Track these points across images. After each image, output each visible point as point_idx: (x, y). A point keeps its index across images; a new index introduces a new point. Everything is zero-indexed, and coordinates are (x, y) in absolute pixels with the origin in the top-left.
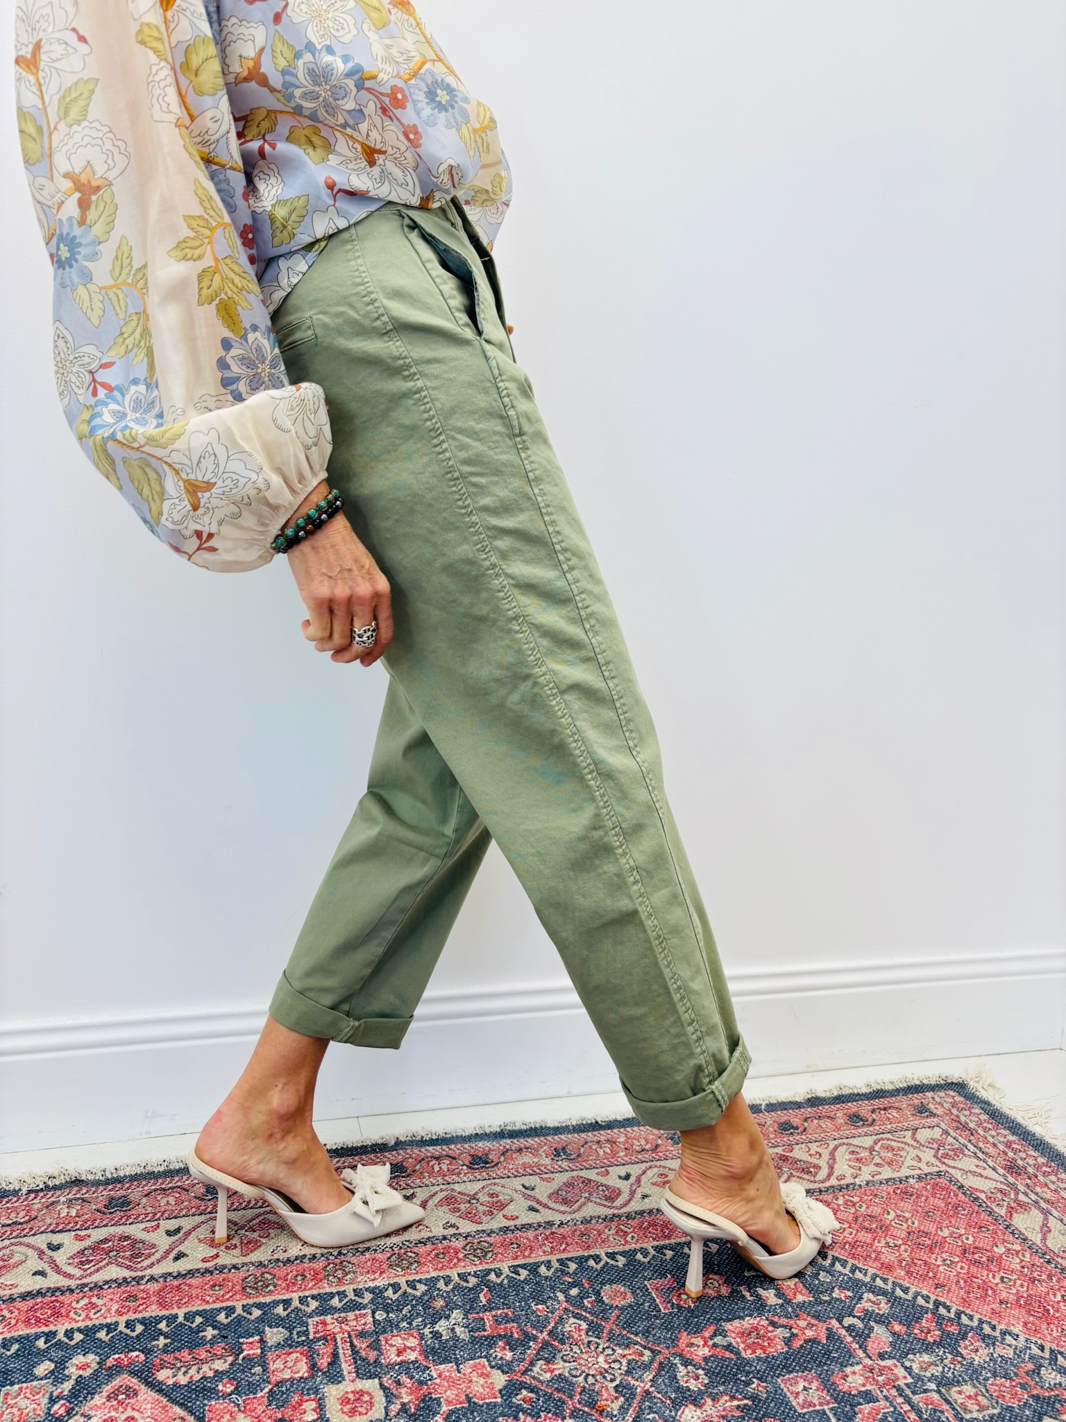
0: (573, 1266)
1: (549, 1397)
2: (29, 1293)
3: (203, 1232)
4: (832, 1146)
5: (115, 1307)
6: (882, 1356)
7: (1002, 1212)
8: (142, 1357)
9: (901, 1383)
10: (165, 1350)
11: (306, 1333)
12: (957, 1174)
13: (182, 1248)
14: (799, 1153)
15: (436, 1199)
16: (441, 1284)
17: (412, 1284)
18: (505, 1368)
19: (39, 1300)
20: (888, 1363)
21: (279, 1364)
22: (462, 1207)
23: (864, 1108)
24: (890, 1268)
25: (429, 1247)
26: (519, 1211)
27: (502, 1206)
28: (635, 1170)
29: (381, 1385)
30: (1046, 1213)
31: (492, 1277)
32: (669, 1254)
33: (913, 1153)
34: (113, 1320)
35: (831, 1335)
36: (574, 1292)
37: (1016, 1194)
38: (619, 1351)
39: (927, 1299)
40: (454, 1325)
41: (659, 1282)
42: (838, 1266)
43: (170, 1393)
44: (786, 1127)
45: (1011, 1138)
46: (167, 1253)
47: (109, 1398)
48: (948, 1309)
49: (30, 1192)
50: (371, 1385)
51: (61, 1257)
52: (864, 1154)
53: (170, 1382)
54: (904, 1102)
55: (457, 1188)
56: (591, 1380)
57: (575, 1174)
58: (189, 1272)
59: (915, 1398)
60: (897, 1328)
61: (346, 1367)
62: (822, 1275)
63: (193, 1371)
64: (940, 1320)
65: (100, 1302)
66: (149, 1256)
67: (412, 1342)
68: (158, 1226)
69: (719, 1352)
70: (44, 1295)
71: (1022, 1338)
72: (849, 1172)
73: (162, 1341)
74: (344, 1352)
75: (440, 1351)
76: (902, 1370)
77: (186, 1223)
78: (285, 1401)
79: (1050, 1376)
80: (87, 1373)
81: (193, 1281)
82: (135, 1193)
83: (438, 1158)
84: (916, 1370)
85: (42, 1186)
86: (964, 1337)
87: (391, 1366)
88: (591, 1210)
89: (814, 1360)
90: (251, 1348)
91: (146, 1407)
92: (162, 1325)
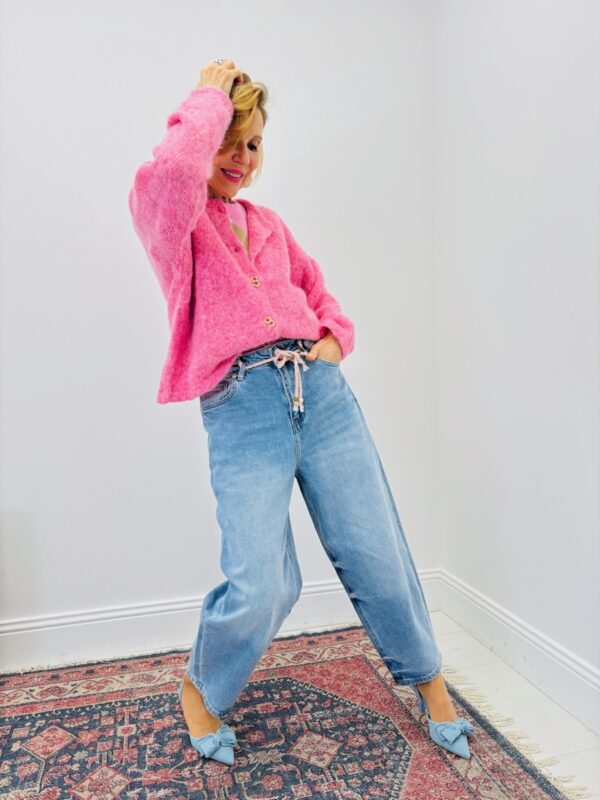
2: (23, 704)
3: (85, 685)
5: (52, 707)
6: (306, 712)
8: (60, 720)
11: (115, 712)
12: (367, 656)
13: (76, 690)
14: (312, 652)
15: (170, 671)
16: (165, 696)
17: (154, 697)
19: (27, 705)
20: (307, 714)
21: (104, 721)
24: (324, 686)
25: (163, 686)
29: (137, 726)
33: (355, 649)
34: (51, 710)
35: (292, 706)
39: (332, 695)
40: (167, 707)
42: (306, 687)
43: (69, 730)
44: (311, 643)
46: (71, 691)
47: (48, 731)
48: (337, 698)
49: (24, 674)
50: (133, 726)
51: (34, 694)
52: (336, 650)
53: (69, 727)
58: (79, 696)
59: (310, 724)
60: (316, 703)
61: (126, 721)
62: (298, 689)
63: (76, 724)
64: (332, 700)
65: (47, 706)
66: (65, 692)
67: (150, 714)
68: (69, 683)
69: (251, 712)
71: (357, 706)
72: (327, 657)
73: (67, 716)
74: (127, 717)
75: (159, 716)
76: (309, 717)
77: (78, 682)
78: (104, 731)
80: (42, 725)
81: (80, 699)
82: (62, 674)
83: (174, 658)
84: (315, 716)
86: (337, 706)
87: (141, 720)
89: (282, 714)
90: (96, 717)
91: (60, 732)
92: (67, 712)
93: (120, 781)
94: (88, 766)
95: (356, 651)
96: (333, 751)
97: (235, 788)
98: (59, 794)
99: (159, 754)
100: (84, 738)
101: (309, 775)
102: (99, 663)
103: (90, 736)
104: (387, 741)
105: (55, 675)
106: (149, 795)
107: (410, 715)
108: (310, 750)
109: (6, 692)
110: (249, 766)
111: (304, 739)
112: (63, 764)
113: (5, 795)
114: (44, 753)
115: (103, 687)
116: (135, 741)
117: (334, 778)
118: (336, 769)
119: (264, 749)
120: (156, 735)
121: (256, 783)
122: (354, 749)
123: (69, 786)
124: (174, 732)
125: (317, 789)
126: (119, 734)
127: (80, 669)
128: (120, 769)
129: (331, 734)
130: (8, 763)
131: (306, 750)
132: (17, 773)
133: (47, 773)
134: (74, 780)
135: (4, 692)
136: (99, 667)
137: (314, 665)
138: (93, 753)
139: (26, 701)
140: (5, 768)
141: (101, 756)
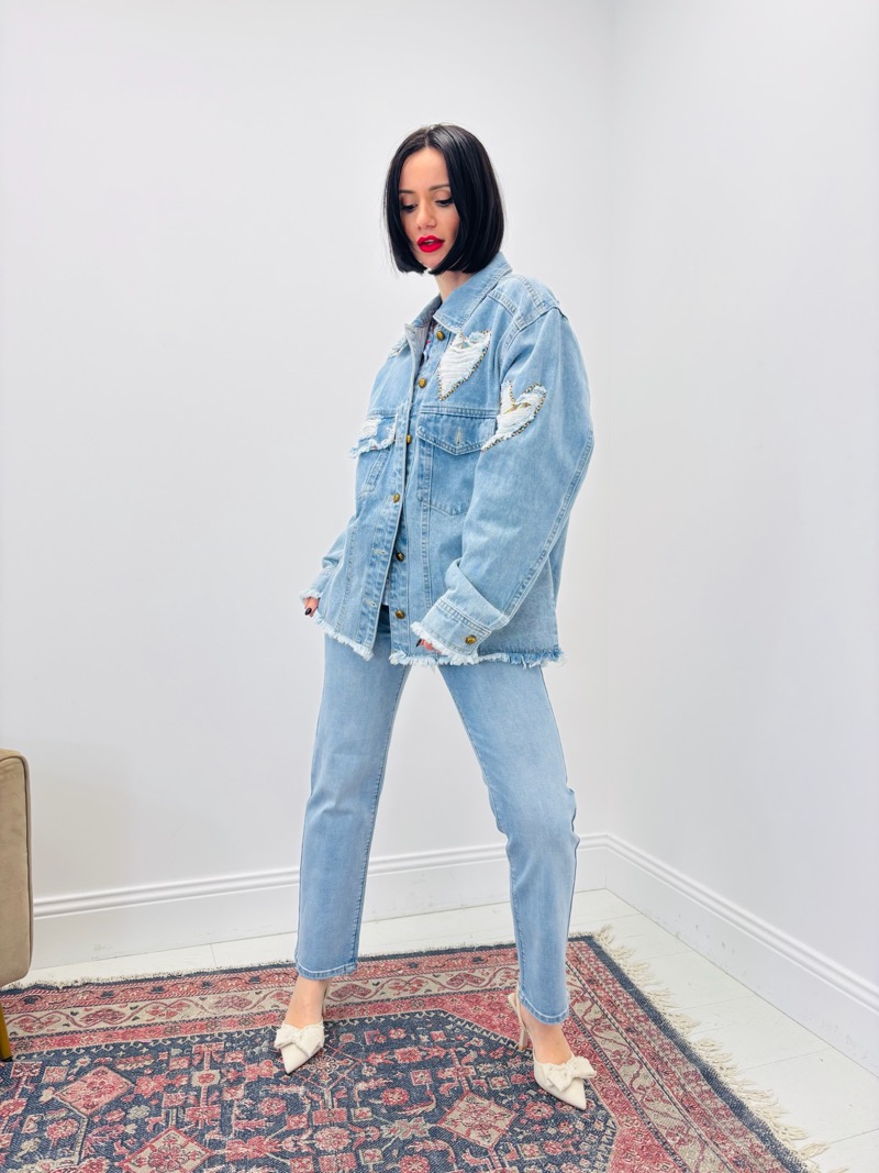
2: (61, 1033)
3: (149, 1008)
5: (101, 1039)
6: (467, 1064)
8: (111, 1059)
9: (470, 1075)
10: (123, 1056)
11: (190, 1051)
13: (136, 1015)
14: (477, 973)
15: (272, 994)
17: (248, 1032)
19: (65, 1036)
20: (469, 1067)
21: (175, 1063)
24: (494, 1027)
25: (262, 1016)
28: (384, 980)
29: (220, 1071)
30: (594, 1002)
32: (382, 1020)
34: (100, 1044)
35: (447, 1054)
37: (585, 994)
40: (264, 1047)
41: (372, 1032)
42: (467, 1026)
43: (123, 1073)
44: (477, 960)
45: (601, 965)
46: (130, 1017)
47: (94, 1074)
48: (514, 1045)
49: (63, 988)
50: (215, 1072)
51: (77, 1018)
53: (123, 1069)
55: (284, 989)
57: (350, 983)
58: (140, 1025)
59: (472, 1081)
60: (483, 1052)
61: (206, 1065)
62: (456, 1030)
63: (134, 1065)
64: (507, 1049)
65: (94, 1037)
66: (121, 1018)
67: (240, 1055)
68: (127, 1005)
69: (387, 1061)
70: (68, 1034)
72: (499, 982)
73: (121, 1053)
74: (207, 1059)
75: (253, 1059)
76: (473, 1070)
77: (141, 1004)
78: (174, 1077)
80: (86, 1064)
81: (141, 1030)
82: (117, 990)
84: (481, 1070)
85: (70, 985)
86: (513, 1057)
87: (227, 1064)
89: (433, 1065)
90: (163, 1056)
91: (111, 1077)
92: (123, 1047)
93: (195, 1154)
94: (149, 1129)
96: (503, 1124)
97: (360, 1171)
98: (105, 1167)
99: (251, 1115)
100: (143, 1088)
101: (468, 1157)
102: (171, 977)
103: (153, 1084)
105: (107, 991)
108: (471, 1121)
109: (38, 1015)
110: (380, 1142)
111: (462, 1105)
112: (113, 1123)
113: (30, 1166)
114: (85, 1106)
115: (174, 1014)
116: (217, 1093)
117: (503, 1165)
118: (507, 1151)
119: (405, 1117)
120: (248, 1086)
121: (389, 1167)
122: (534, 1122)
123: (121, 1157)
124: (274, 1089)
126: (195, 1082)
127: (144, 985)
128: (195, 1134)
129: (503, 1098)
130: (35, 1118)
131: (464, 1121)
132: (46, 1134)
133: (90, 1135)
134: (128, 1148)
135: (34, 1014)
136: (171, 982)
137: (480, 994)
138: (157, 1111)
139: (67, 1029)
140: (30, 1126)
141: (167, 1114)
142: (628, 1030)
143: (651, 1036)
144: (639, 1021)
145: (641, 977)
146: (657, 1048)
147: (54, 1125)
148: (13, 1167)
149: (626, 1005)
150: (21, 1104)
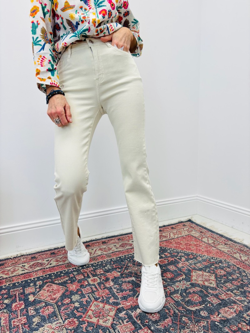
0: (127, 256)
1: (129, 275)
2: (22, 274)
3: (54, 260)
4: (169, 233)
5: (41, 274)
6: (184, 261)
7: (200, 239)
8: (51, 280)
9: (188, 265)
10: (55, 278)
11: (81, 272)
12: (192, 234)
13: (50, 263)
14: (164, 234)
15: (98, 249)
16: (104, 262)
17: (98, 262)
18: (119, 272)
19: (25, 274)
21: (78, 277)
22: (103, 250)
23: (174, 226)
24: (183, 249)
25: (99, 257)
26: (114, 249)
27: (111, 249)
29: (98, 277)
30: (208, 238)
31: (113, 260)
33: (184, 232)
34: (42, 275)
35: (175, 259)
36: (128, 260)
37: (202, 236)
38: (139, 267)
39: (190, 253)
40: (108, 267)
42: (174, 250)
43: (59, 284)
45: (200, 228)
46: (48, 264)
47: (47, 287)
48: (194, 254)
49: (13, 258)
50: (95, 278)
51: (26, 267)
52: (175, 233)
53: (58, 282)
54: (181, 224)
56: (135, 271)
57: (123, 242)
58: (54, 266)
59: (191, 266)
60: (186, 257)
61: (91, 276)
62: (171, 252)
63: (62, 280)
64: (193, 255)
65: (38, 273)
66: (44, 265)
67: (101, 271)
68: (44, 260)
70: (26, 274)
71: (207, 256)
72: (173, 236)
73: (53, 277)
74: (89, 274)
75: (107, 271)
76: (188, 263)
77: (50, 259)
78: (81, 282)
79: (212, 260)
80: (41, 284)
81: (56, 267)
82: (37, 256)
83: (96, 243)
84: (190, 262)
85: (16, 257)
86: (197, 257)
87: (99, 275)
88: (127, 248)
89: (173, 263)
90: (71, 275)
91: (55, 287)
92: (52, 275)
93: (111, 309)
94: (85, 303)
95: (185, 233)
96: (213, 278)
97: (177, 303)
98: (77, 322)
99: (122, 291)
100: (72, 288)
101: (211, 291)
102: (55, 249)
103: (74, 286)
104: (235, 271)
105: (33, 256)
106: (133, 314)
107: (235, 258)
108: (201, 279)
109: (8, 269)
110: (176, 292)
111: (194, 274)
112: (68, 304)
113: (42, 328)
114: (52, 299)
115: (65, 261)
116: (103, 285)
117: (225, 292)
118: (223, 287)
119: (177, 281)
120: (113, 280)
121: (187, 299)
122: (223, 276)
123: (81, 317)
124: (124, 280)
125: (220, 298)
126: (91, 283)
127: (46, 253)
128: (105, 301)
129: (205, 270)
130: (32, 308)
131: (199, 279)
132: (41, 314)
133: (62, 310)
134: (80, 312)
135: (6, 269)
136: (56, 251)
137: (170, 240)
138: (83, 296)
139: (23, 272)
140: (32, 312)
141: (88, 296)
142: (225, 244)
143: (234, 245)
144: (226, 242)
145: (215, 229)
146: (239, 248)
147: (42, 309)
148: (35, 330)
149: (218, 237)
150: (22, 304)
